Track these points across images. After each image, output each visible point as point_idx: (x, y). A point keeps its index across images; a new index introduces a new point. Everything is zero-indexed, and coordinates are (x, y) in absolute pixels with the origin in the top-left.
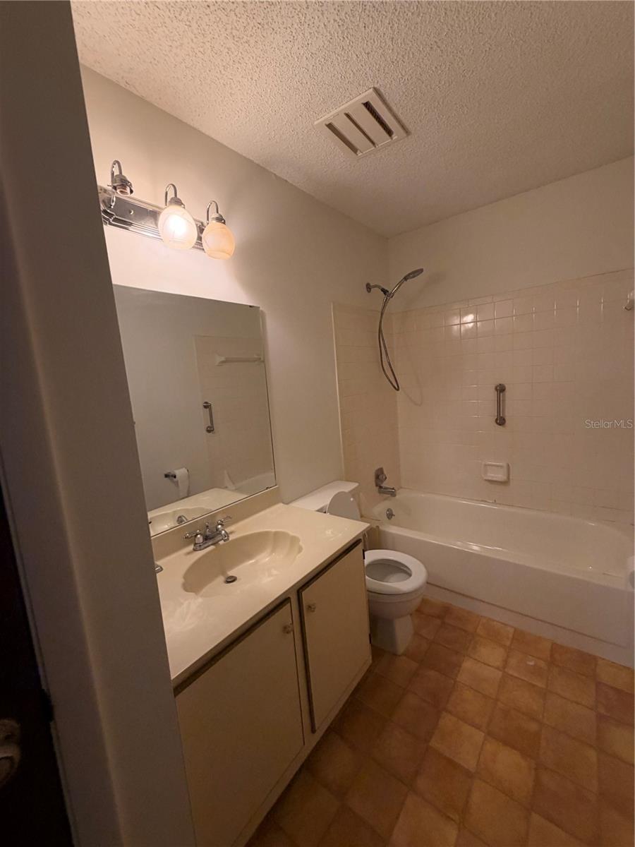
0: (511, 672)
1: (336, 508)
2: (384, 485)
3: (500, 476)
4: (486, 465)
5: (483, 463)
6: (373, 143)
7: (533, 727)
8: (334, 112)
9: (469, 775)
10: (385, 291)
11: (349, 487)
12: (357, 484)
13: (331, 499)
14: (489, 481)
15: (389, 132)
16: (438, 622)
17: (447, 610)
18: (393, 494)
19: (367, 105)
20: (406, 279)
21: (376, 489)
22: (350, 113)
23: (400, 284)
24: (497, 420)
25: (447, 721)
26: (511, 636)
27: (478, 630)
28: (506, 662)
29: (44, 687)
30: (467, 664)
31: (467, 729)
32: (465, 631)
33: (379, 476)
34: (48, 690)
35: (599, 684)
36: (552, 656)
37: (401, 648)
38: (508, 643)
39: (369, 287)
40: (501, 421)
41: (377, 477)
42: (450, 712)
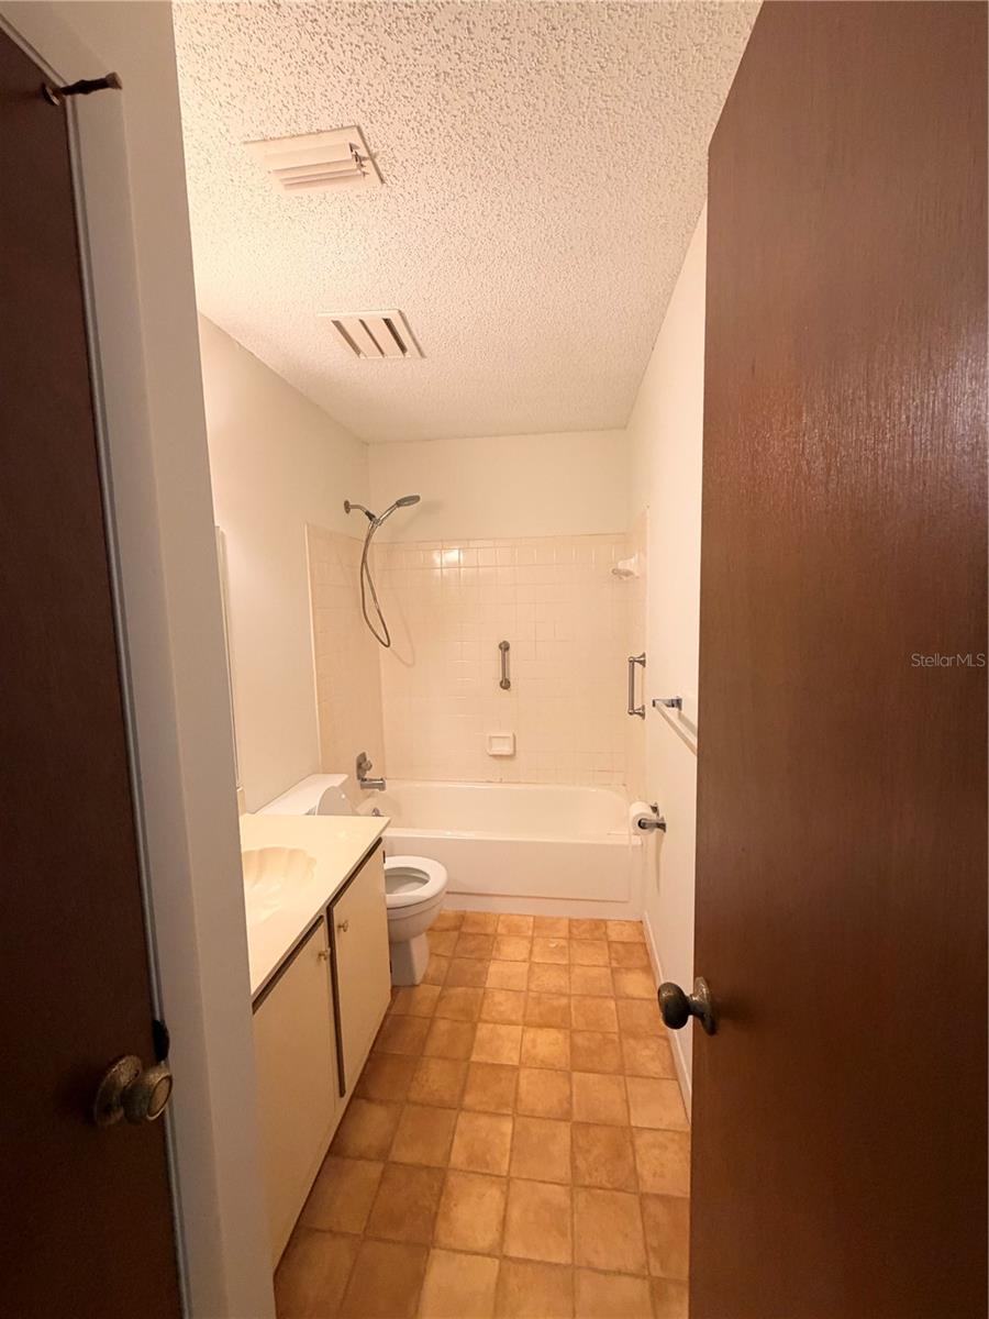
0: (537, 960)
1: (327, 807)
2: (368, 775)
3: (506, 749)
4: (491, 738)
5: (488, 735)
6: (382, 353)
7: (564, 1001)
8: (346, 314)
9: (515, 1069)
10: (371, 516)
11: (337, 780)
12: (346, 776)
13: (320, 796)
14: (495, 756)
15: (403, 348)
16: (456, 933)
17: (462, 918)
18: (382, 787)
19: (387, 322)
20: (399, 504)
21: (358, 782)
22: (365, 320)
23: (392, 509)
24: (501, 683)
25: (483, 1031)
26: (531, 925)
27: (499, 931)
28: (531, 952)
29: (158, 1018)
30: (493, 968)
31: (503, 1030)
32: (486, 935)
33: (362, 765)
34: (163, 1021)
35: (610, 944)
36: (570, 932)
37: (419, 978)
38: (530, 933)
39: (347, 507)
40: (506, 684)
41: (359, 766)
42: (486, 1022)
